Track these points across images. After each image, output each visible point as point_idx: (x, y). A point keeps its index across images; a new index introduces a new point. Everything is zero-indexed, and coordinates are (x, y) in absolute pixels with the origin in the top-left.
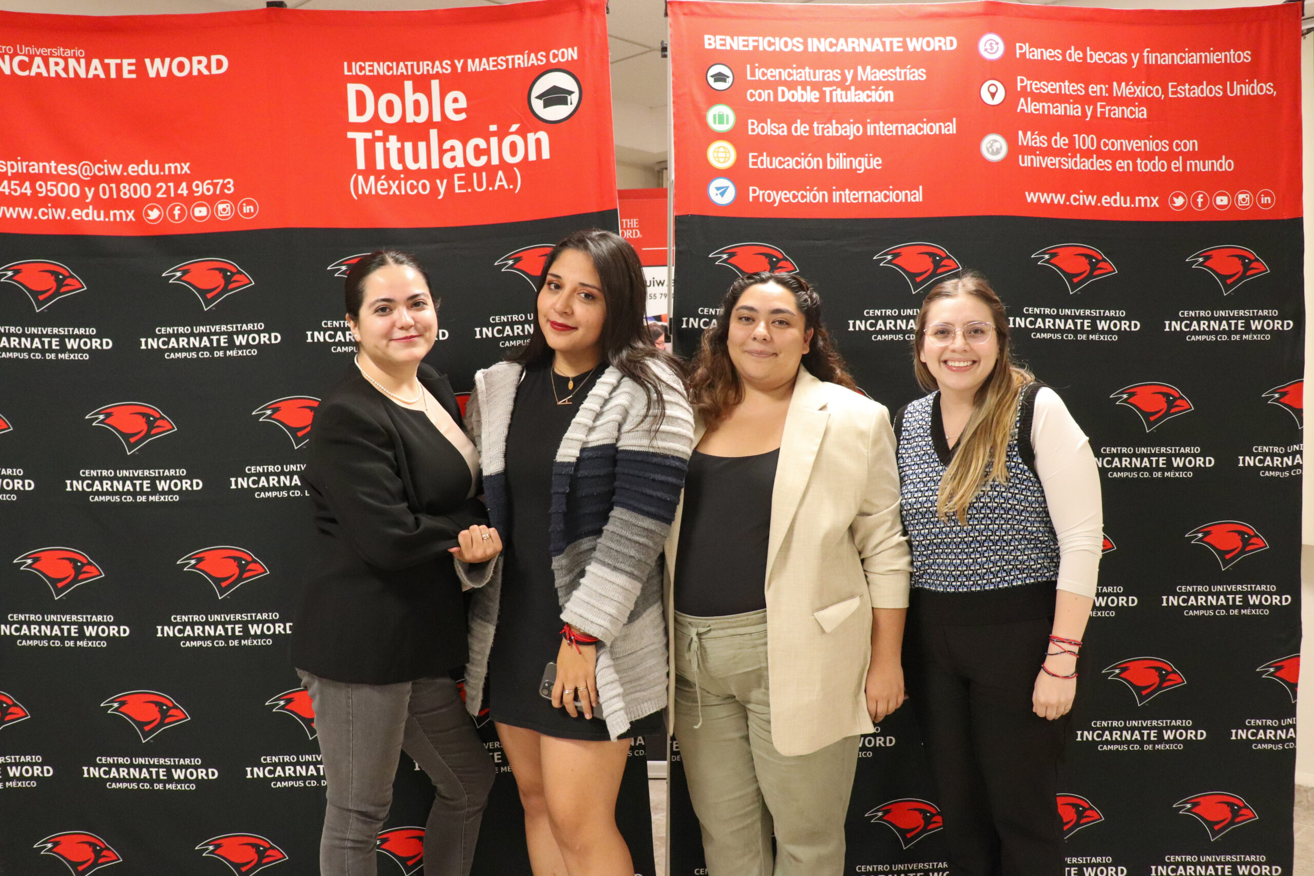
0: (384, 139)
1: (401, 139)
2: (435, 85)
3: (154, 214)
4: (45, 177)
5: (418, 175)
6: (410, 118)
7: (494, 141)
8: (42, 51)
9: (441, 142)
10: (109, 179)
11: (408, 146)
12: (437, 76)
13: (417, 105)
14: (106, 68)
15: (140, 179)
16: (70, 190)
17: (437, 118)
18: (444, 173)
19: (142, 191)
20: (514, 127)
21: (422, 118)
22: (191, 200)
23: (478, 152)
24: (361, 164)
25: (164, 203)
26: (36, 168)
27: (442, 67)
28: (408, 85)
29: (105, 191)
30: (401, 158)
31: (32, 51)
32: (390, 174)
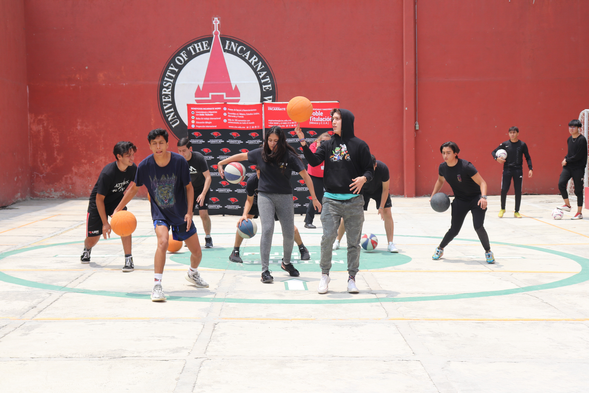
0: (313, 117)
1: (315, 118)
2: (319, 111)
3: (287, 126)
4: (275, 122)
5: (317, 122)
6: (316, 115)
7: (326, 118)
8: (275, 107)
9: (320, 118)
10: (282, 122)
11: (316, 118)
12: (320, 110)
13: (317, 114)
14: (282, 109)
15: (286, 122)
16: (278, 123)
17: (319, 115)
18: (320, 122)
19: (286, 123)
20: (328, 117)
21: (318, 115)
22: (291, 124)
23: (324, 120)
24: (311, 120)
25: (288, 125)
26: (274, 121)
27: (320, 109)
28: (316, 111)
29: (281, 123)
30: (315, 120)
31: (274, 107)
32: (314, 122)
